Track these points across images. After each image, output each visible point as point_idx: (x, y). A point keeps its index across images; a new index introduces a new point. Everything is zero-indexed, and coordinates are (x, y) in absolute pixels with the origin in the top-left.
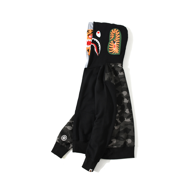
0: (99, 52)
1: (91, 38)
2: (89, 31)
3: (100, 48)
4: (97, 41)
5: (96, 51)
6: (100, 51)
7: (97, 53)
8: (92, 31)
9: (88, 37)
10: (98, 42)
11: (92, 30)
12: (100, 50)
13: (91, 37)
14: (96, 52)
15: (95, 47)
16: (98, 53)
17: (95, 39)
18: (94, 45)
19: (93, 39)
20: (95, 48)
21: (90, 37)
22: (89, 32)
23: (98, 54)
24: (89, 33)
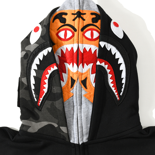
0: (123, 90)
1: (92, 40)
2: (84, 17)
3: (124, 75)
4: (114, 50)
5: (111, 85)
6: (123, 86)
7: (116, 94)
8: (94, 16)
9: (83, 35)
10: (118, 55)
11: (92, 14)
12: (124, 81)
13: (90, 37)
14: (113, 89)
15: (108, 71)
16: (119, 91)
17: (109, 45)
18: (106, 67)
19: (102, 44)
20: (110, 76)
21: (88, 34)
22: (84, 20)
23: (119, 94)
24: (85, 23)
